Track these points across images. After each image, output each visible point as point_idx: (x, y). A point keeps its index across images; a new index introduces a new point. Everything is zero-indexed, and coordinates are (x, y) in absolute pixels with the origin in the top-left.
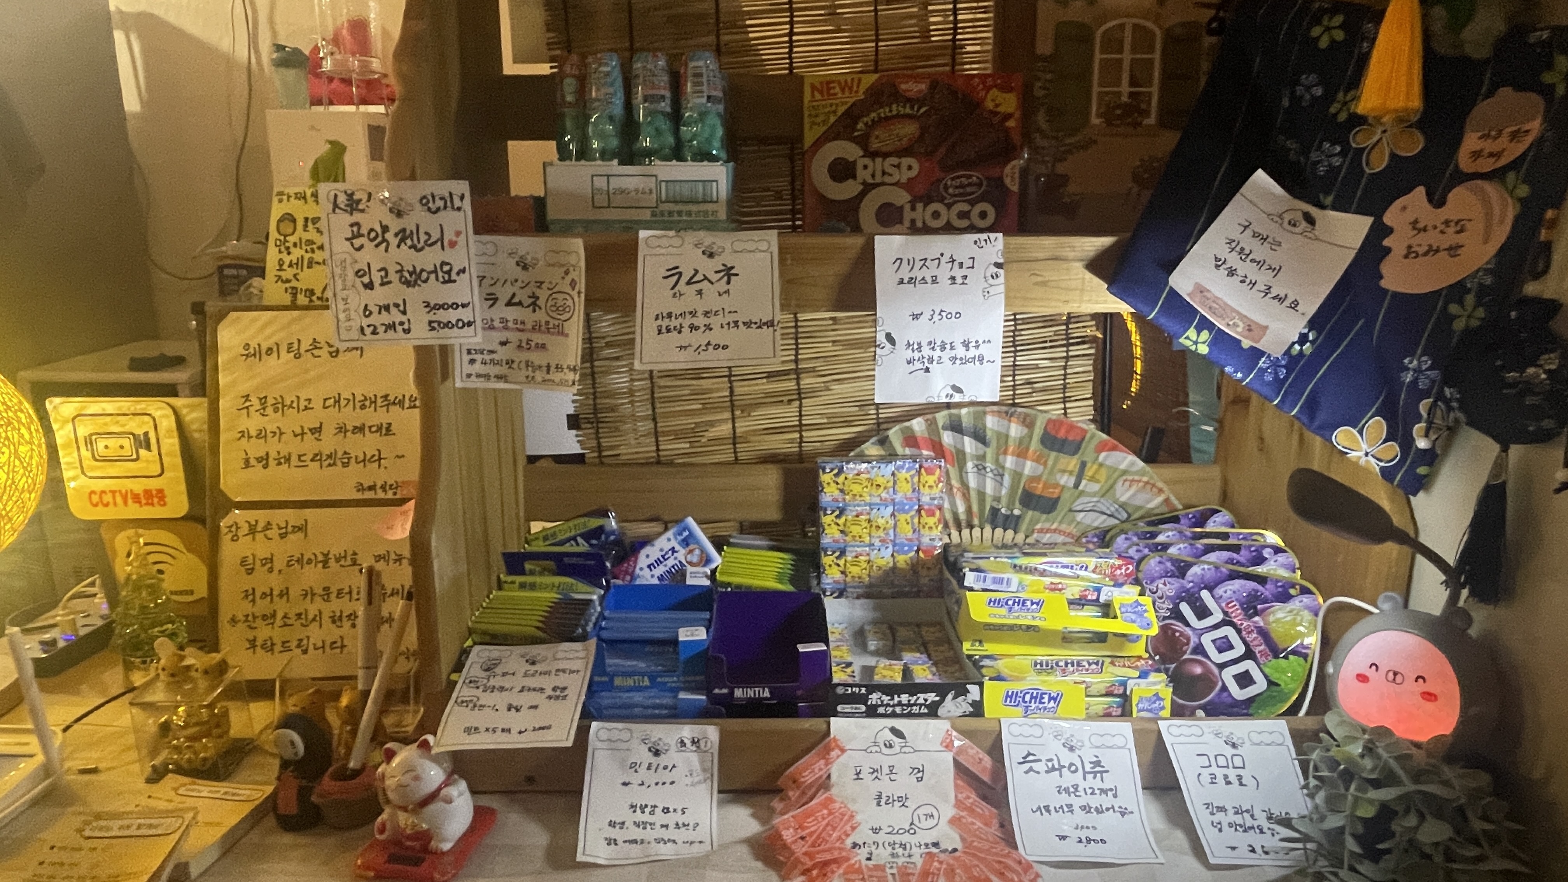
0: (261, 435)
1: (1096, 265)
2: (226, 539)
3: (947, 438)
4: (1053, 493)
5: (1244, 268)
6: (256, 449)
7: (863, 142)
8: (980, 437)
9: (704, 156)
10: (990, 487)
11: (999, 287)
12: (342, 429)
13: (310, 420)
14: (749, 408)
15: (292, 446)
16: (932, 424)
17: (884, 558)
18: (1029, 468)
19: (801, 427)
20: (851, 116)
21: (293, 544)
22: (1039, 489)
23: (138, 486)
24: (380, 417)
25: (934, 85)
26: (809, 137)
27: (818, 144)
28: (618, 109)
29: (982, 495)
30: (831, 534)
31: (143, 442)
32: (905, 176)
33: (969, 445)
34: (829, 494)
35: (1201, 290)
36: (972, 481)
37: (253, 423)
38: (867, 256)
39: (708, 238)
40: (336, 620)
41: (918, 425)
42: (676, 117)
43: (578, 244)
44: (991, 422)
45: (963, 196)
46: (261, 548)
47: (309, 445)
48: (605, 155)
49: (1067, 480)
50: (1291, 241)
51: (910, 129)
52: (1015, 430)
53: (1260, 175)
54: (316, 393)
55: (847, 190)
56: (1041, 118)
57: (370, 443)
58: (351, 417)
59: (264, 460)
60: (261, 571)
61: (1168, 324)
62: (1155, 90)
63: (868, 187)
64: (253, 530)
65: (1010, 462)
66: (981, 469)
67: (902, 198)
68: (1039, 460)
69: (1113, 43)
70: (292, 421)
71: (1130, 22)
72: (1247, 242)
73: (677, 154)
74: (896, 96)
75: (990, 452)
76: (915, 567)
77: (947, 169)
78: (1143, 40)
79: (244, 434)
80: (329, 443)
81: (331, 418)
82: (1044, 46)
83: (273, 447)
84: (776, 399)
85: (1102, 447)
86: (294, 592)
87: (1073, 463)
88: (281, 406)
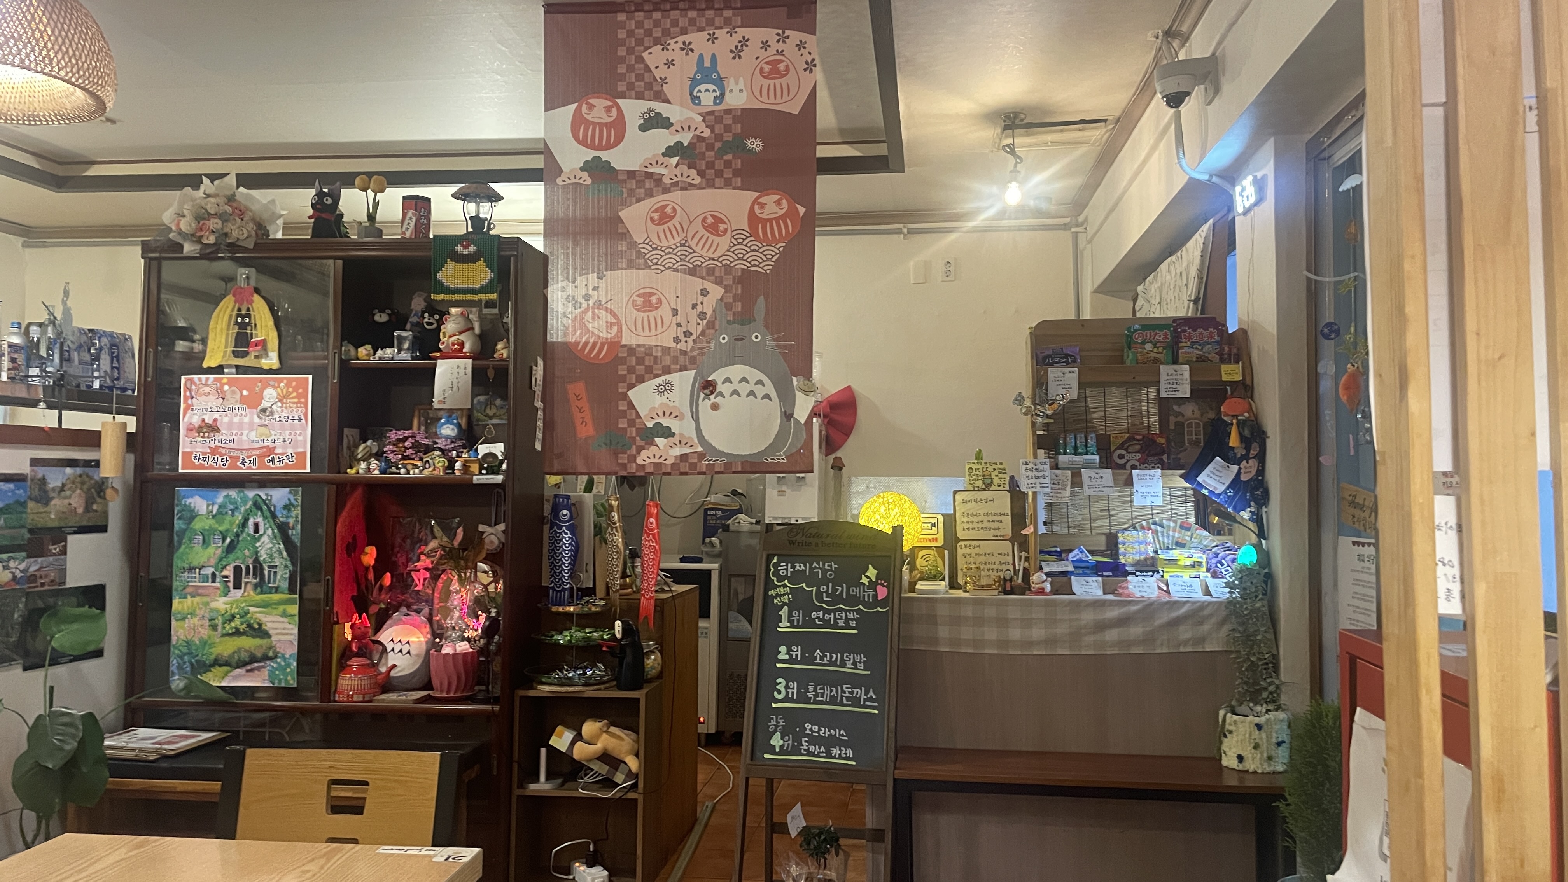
0: (968, 522)
1: (1182, 476)
2: (959, 549)
3: (1153, 527)
4: (1184, 542)
5: (1214, 477)
6: (966, 526)
7: (1126, 450)
8: (1162, 526)
9: (1093, 454)
10: (1166, 540)
11: (1160, 481)
12: (989, 521)
13: (980, 519)
14: (1095, 520)
15: (975, 525)
16: (1148, 523)
17: (1137, 557)
18: (1177, 535)
19: (1110, 525)
20: (1123, 444)
21: (977, 550)
22: (1180, 541)
23: (931, 537)
24: (999, 518)
25: (1144, 437)
26: (1112, 449)
27: (1115, 451)
28: (1073, 444)
29: (1164, 543)
30: (1122, 549)
31: (934, 525)
32: (1138, 458)
33: (1159, 528)
34: (1121, 539)
35: (1204, 481)
36: (1161, 538)
37: (965, 519)
38: (1131, 474)
39: (1097, 471)
40: (988, 570)
41: (1144, 523)
42: (1086, 446)
43: (1069, 472)
44: (1165, 522)
45: (1153, 463)
46: (968, 551)
47: (980, 525)
48: (1071, 454)
49: (1188, 538)
50: (1225, 471)
51: (1138, 447)
52: (1172, 524)
53: (1217, 458)
54: (981, 512)
55: (1123, 461)
56: (1173, 444)
57: (996, 525)
58: (991, 518)
59: (968, 529)
60: (968, 557)
61: (1199, 489)
62: (1202, 437)
63: (1128, 461)
64: (966, 546)
65: (1171, 533)
66: (1163, 535)
67: (1137, 463)
68: (1179, 532)
69: (1190, 425)
70: (975, 519)
71: (1193, 421)
72: (1215, 471)
73: (1087, 454)
74: (1134, 439)
75: (1165, 531)
76: (1146, 559)
77: (1148, 456)
78: (1197, 425)
79: (963, 522)
80: (986, 524)
81: (986, 519)
82: (1172, 427)
83: (971, 526)
84: (1103, 518)
85: (1197, 529)
86: (977, 562)
87: (1189, 533)
88: (972, 515)
